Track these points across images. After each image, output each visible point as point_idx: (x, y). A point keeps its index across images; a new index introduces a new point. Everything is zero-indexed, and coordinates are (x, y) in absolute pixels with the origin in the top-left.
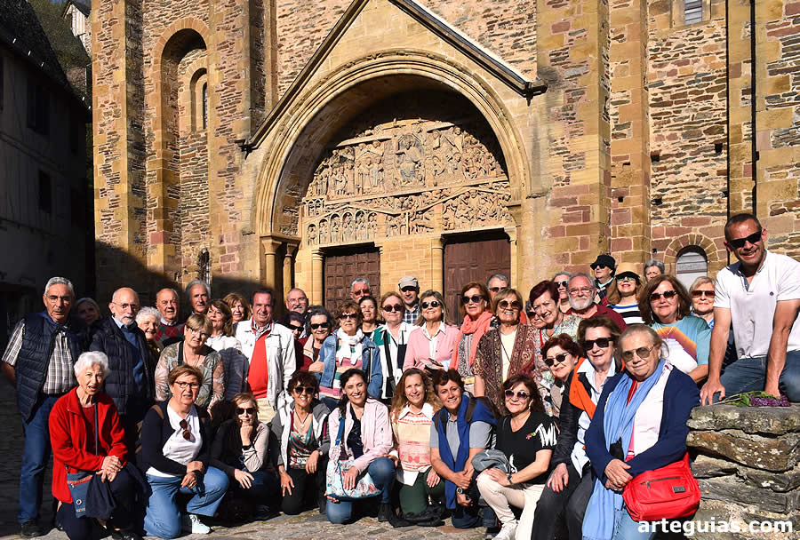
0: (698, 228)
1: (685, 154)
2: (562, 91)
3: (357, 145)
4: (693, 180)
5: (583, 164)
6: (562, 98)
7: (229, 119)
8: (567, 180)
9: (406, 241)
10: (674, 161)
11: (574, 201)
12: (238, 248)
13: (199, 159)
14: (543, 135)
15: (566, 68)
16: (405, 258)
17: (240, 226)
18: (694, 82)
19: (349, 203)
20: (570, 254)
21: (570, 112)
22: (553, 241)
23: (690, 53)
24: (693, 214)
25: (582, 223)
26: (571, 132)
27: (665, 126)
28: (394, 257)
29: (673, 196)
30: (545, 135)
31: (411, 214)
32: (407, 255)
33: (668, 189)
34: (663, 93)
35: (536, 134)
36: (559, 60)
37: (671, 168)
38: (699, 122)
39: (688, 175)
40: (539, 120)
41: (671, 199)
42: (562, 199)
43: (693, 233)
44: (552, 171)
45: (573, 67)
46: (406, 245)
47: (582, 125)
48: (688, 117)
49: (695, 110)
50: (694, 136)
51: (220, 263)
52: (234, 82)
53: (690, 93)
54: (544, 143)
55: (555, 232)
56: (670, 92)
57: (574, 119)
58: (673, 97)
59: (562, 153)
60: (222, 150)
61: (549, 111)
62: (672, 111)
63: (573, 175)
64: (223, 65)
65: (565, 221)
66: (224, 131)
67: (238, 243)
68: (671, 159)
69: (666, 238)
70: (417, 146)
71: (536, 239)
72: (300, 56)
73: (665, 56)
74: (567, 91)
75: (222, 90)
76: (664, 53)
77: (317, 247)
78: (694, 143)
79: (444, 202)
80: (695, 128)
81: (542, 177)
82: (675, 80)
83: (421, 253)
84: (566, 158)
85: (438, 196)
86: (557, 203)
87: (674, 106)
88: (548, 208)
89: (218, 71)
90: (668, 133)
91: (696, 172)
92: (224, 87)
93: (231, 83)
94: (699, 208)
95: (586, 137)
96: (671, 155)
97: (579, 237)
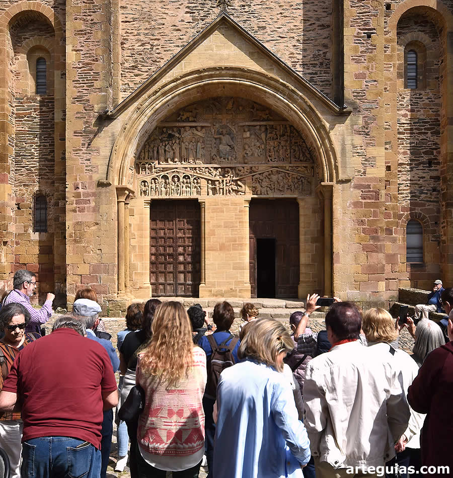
0: (420, 208)
1: (412, 164)
2: (361, 116)
3: (184, 127)
4: (416, 180)
5: (374, 164)
6: (361, 121)
7: (86, 92)
8: (364, 173)
9: (224, 200)
10: (405, 168)
11: (369, 186)
12: (94, 194)
13: (35, 118)
14: (348, 142)
15: (364, 102)
16: (223, 212)
17: (96, 177)
18: (417, 123)
19: (177, 168)
20: (366, 220)
21: (367, 131)
22: (354, 210)
23: (415, 105)
24: (416, 200)
25: (373, 201)
26: (367, 143)
27: (400, 146)
28: (214, 211)
29: (405, 188)
30: (350, 142)
31: (228, 181)
32: (225, 210)
33: (403, 184)
34: (399, 126)
35: (343, 140)
36: (359, 96)
37: (404, 171)
38: (420, 147)
39: (414, 177)
40: (345, 132)
41: (404, 190)
42: (361, 185)
43: (416, 211)
44: (354, 166)
45: (368, 102)
46: (224, 202)
47: (373, 140)
48: (414, 143)
49: (418, 139)
50: (417, 154)
51: (74, 205)
52: (91, 64)
53: (415, 129)
54: (349, 148)
55: (356, 204)
56: (403, 127)
57: (369, 135)
58: (405, 130)
59: (360, 155)
60: (79, 115)
61: (353, 128)
62: (405, 138)
63: (369, 170)
64: (81, 48)
65: (362, 199)
66: (81, 101)
67: (94, 190)
68: (404, 166)
69: (401, 213)
70: (229, 134)
71: (343, 208)
72: (141, 54)
73: (401, 105)
74: (364, 117)
75: (80, 68)
76: (401, 103)
77: (149, 198)
78: (417, 159)
79: (253, 176)
80: (419, 150)
81: (348, 169)
82: (406, 120)
83: (236, 209)
84: (364, 159)
85: (249, 171)
86: (357, 187)
87: (406, 135)
88: (352, 189)
89: (75, 52)
90: (402, 151)
91: (419, 176)
92: (81, 65)
93: (88, 64)
94: (420, 197)
95: (377, 148)
96: (405, 164)
97: (372, 210)
